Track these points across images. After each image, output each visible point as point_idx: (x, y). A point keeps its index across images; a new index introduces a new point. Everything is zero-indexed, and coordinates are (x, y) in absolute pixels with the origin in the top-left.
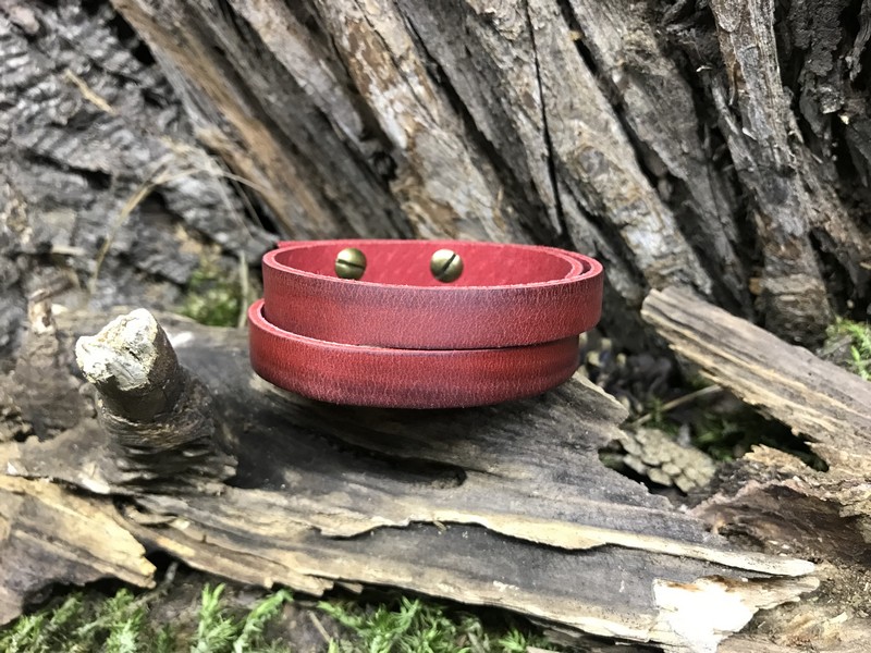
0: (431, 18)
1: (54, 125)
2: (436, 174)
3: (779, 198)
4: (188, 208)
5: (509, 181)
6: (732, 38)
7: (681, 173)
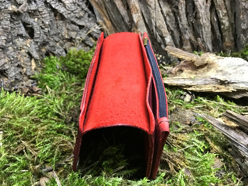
0: (142, 5)
1: (77, 17)
2: (140, 27)
3: (185, 33)
4: (94, 34)
5: (149, 31)
6: (180, 10)
7: (173, 30)
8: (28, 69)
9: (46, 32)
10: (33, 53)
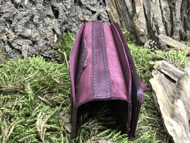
1: (91, 5)
2: (140, 17)
3: (177, 25)
4: (103, 18)
5: (147, 20)
6: (177, 7)
7: (167, 21)
8: (52, 41)
9: (67, 14)
10: (56, 30)
